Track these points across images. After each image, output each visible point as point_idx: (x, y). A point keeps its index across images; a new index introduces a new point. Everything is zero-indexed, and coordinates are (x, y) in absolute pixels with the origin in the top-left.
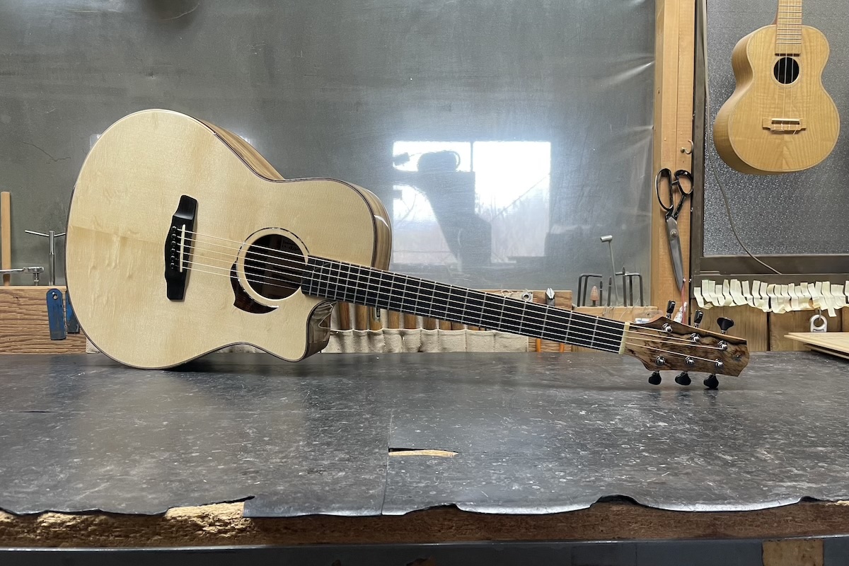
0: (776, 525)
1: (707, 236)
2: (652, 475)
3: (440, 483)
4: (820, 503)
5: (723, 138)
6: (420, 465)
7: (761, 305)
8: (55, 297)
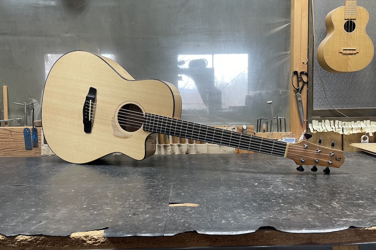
0: (338, 238)
1: (315, 100)
2: (284, 215)
3: (190, 220)
4: (358, 229)
5: (321, 57)
6: (182, 211)
7: (339, 131)
8: (27, 132)
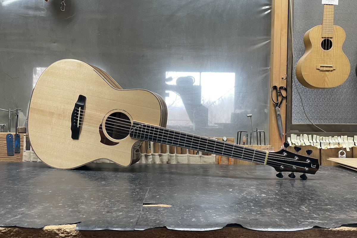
0: (303, 237)
1: (293, 115)
2: (253, 216)
3: (162, 218)
4: (322, 229)
5: (299, 73)
6: (156, 210)
7: (316, 145)
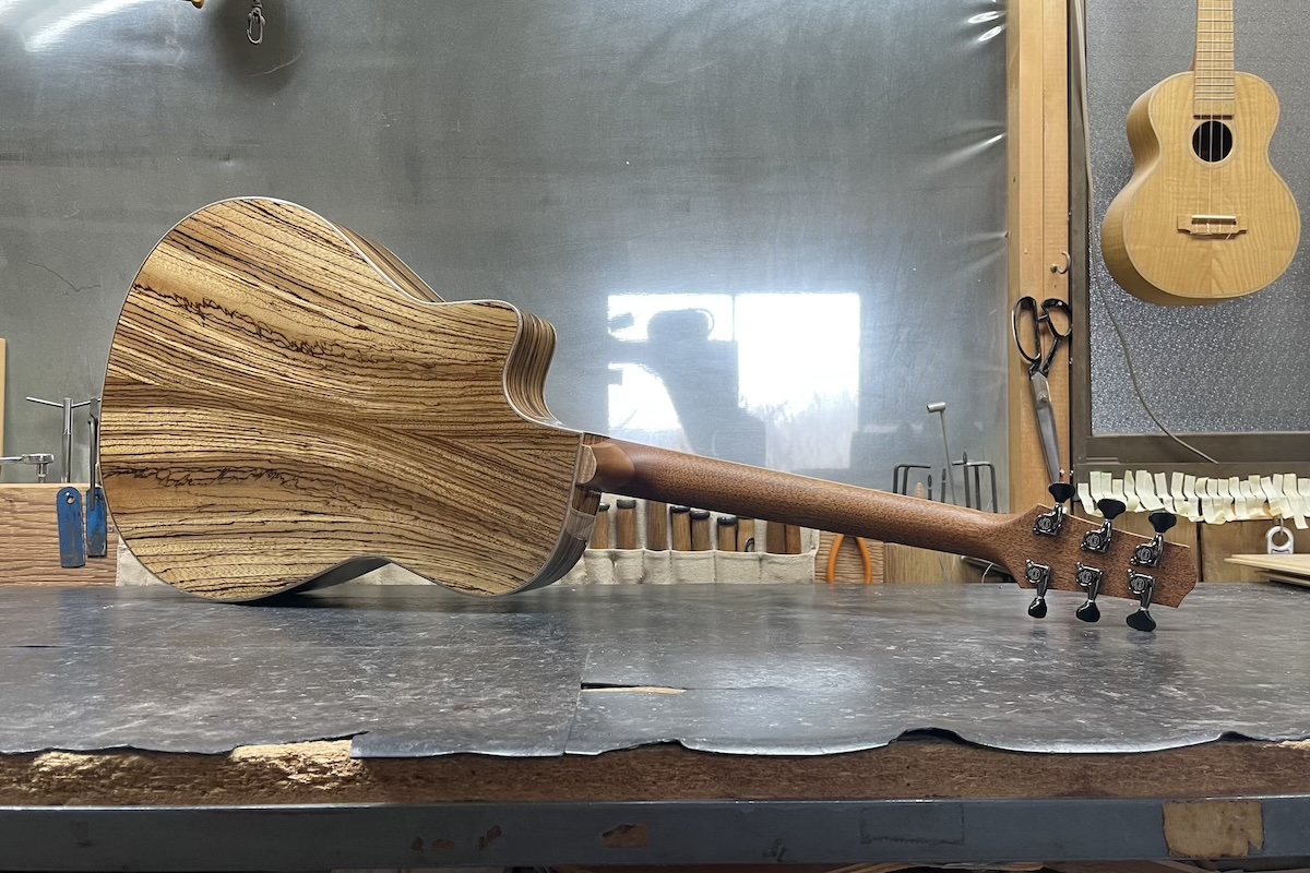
0: (1183, 777)
1: (1097, 402)
2: (991, 712)
3: (657, 720)
4: (1254, 744)
5: (1116, 246)
7: (1185, 510)
